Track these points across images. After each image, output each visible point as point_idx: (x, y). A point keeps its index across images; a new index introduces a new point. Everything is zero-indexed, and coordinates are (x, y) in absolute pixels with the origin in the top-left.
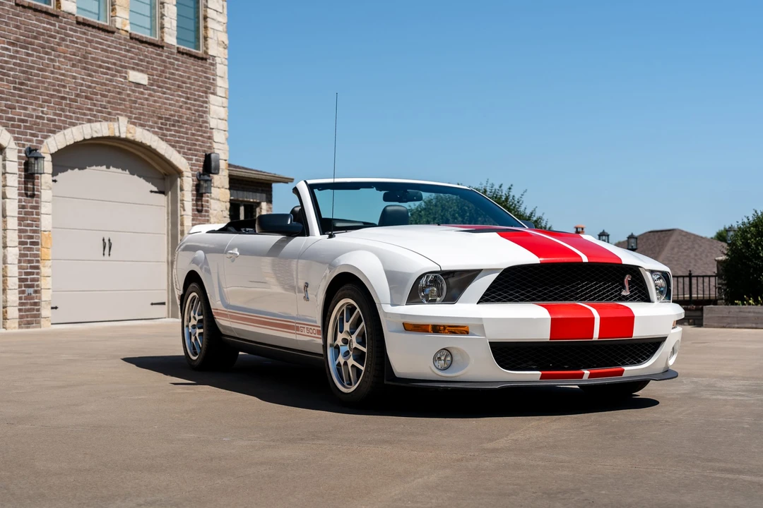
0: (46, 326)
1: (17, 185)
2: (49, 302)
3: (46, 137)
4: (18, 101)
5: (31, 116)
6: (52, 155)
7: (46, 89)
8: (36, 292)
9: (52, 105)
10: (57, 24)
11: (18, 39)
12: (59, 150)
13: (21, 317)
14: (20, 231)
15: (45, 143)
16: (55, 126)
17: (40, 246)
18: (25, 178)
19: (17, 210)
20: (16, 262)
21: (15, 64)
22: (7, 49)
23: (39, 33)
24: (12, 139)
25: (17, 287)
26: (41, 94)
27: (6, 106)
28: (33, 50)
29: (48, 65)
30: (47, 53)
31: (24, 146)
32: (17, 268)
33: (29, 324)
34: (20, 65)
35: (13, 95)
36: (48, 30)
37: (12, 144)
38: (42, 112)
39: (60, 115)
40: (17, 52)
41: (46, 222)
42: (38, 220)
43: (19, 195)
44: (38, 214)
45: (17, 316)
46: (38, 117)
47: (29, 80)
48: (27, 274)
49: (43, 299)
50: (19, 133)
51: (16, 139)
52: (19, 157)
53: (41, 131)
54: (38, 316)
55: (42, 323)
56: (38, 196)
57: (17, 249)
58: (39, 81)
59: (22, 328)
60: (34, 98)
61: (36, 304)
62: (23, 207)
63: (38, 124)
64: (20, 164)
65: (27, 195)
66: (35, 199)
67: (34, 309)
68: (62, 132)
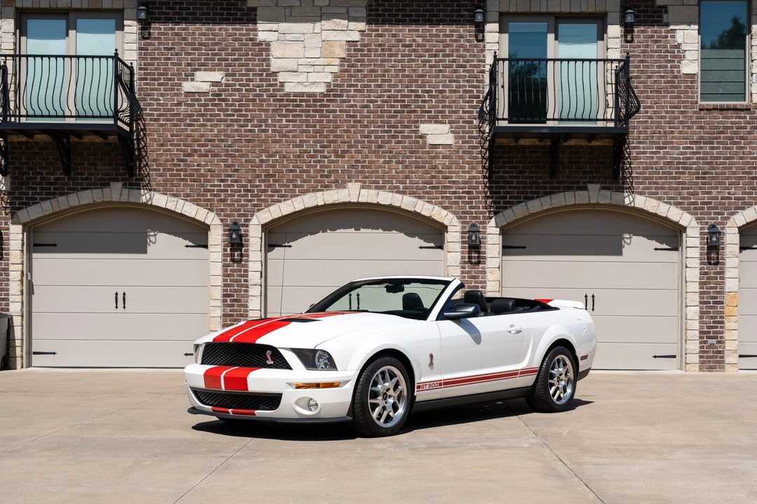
0: (730, 371)
1: (698, 256)
2: (735, 351)
3: (733, 214)
4: (700, 188)
5: (717, 198)
6: (739, 228)
7: (734, 173)
8: (719, 342)
9: (741, 185)
10: (748, 116)
11: (701, 138)
12: (748, 224)
13: (702, 363)
14: (701, 293)
15: (732, 219)
16: (745, 203)
17: (725, 305)
18: (708, 250)
19: (699, 276)
20: (697, 318)
21: (697, 158)
22: (689, 148)
23: (724, 128)
24: (694, 219)
25: (698, 338)
26: (727, 178)
27: (688, 194)
28: (718, 143)
29: (736, 153)
30: (735, 143)
31: (707, 223)
32: (698, 322)
33: (711, 369)
34: (703, 158)
35: (696, 183)
36: (737, 123)
37: (694, 223)
38: (729, 193)
39: (751, 193)
40: (701, 148)
41: (731, 285)
42: (724, 283)
43: (700, 264)
44: (723, 278)
45: (698, 362)
46: (722, 198)
47: (714, 168)
48: (708, 327)
49: (727, 348)
50: (701, 214)
51: (697, 219)
52: (701, 234)
53: (726, 209)
54: (723, 362)
55: (726, 368)
56: (723, 264)
57: (698, 307)
58: (725, 168)
59: (704, 371)
60: (719, 183)
61: (719, 352)
62: (706, 273)
63: (724, 204)
64: (702, 239)
65: (710, 264)
66: (719, 266)
67: (717, 356)
68: (753, 207)
